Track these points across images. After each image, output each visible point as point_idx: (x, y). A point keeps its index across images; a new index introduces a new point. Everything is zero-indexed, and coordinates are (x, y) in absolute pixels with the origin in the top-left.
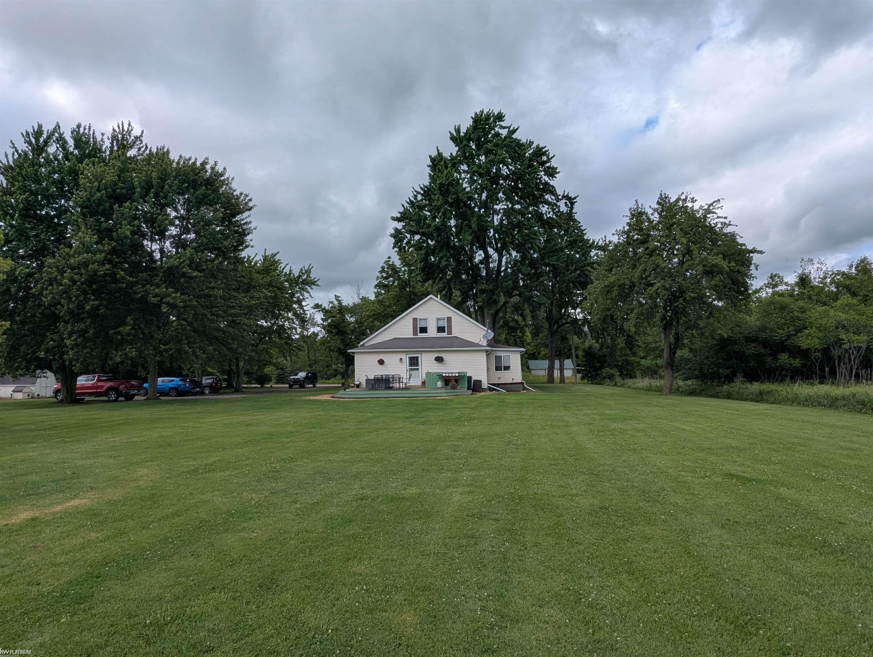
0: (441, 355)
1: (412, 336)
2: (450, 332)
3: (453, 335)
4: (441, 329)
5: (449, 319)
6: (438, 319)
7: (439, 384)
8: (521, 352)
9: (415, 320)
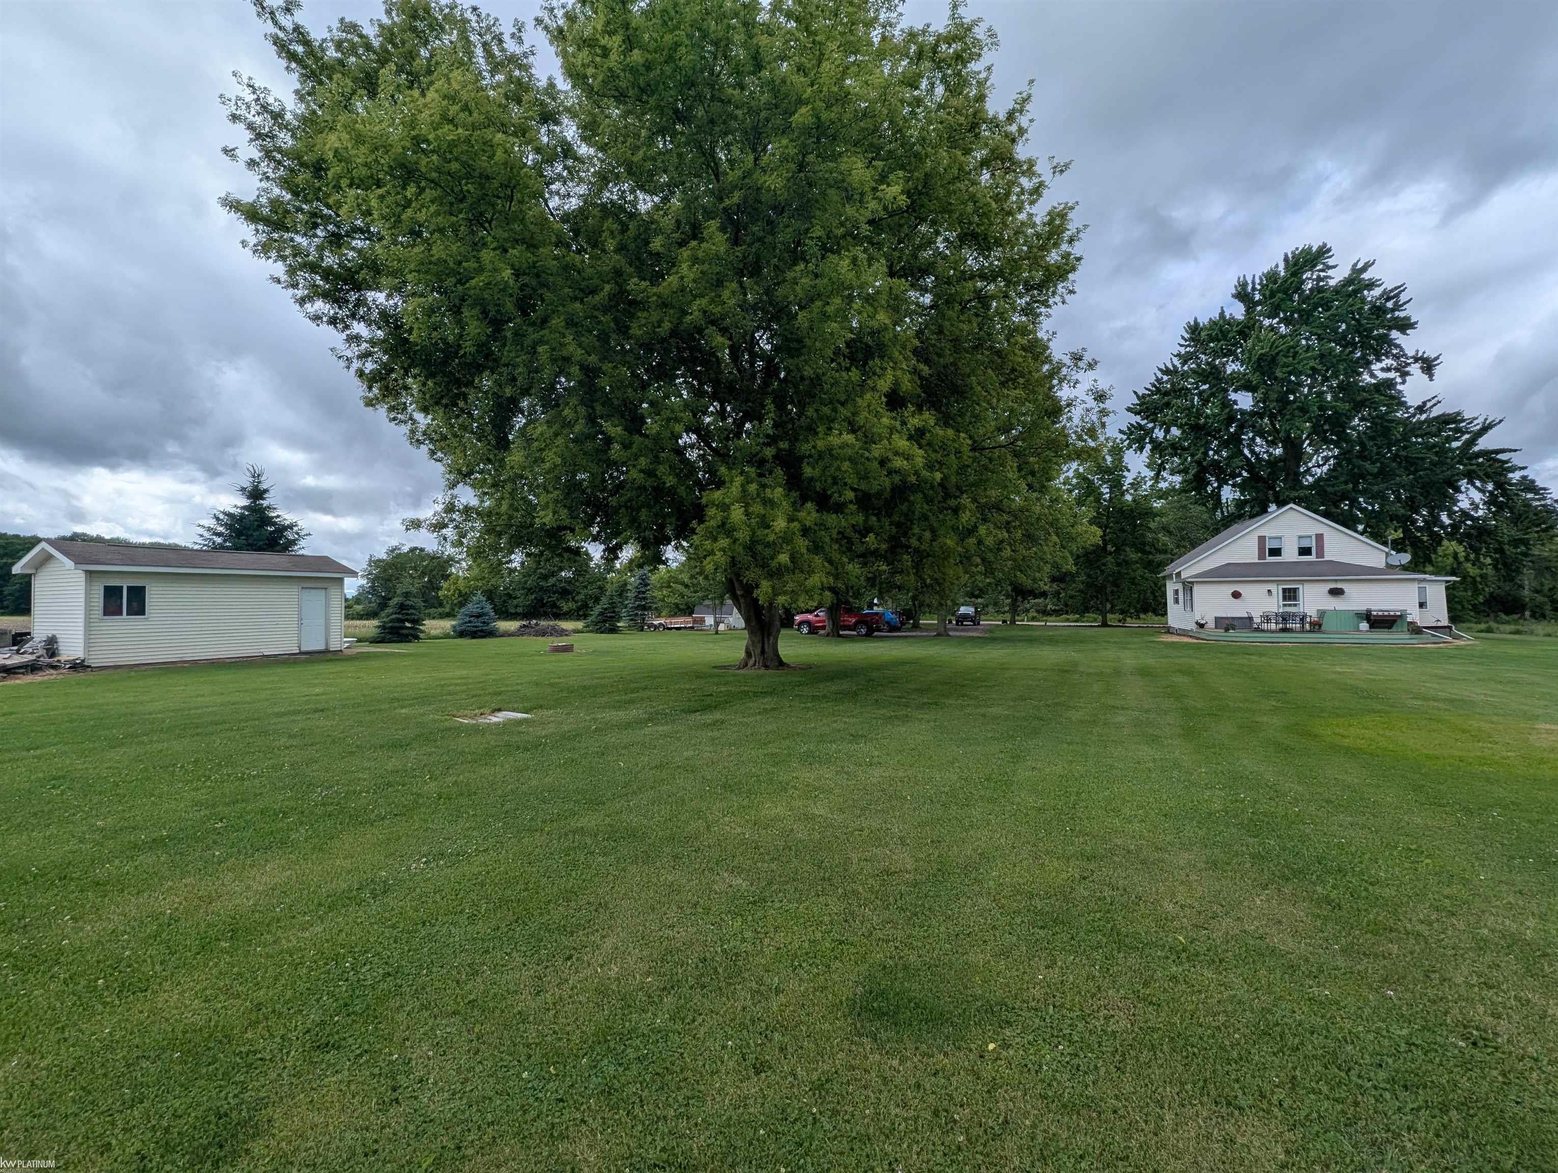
0: (1339, 586)
1: (1257, 561)
2: (1320, 554)
3: (1326, 558)
4: (1305, 551)
5: (1320, 538)
6: (1300, 537)
7: (1364, 626)
8: (1447, 582)
9: (1262, 539)
